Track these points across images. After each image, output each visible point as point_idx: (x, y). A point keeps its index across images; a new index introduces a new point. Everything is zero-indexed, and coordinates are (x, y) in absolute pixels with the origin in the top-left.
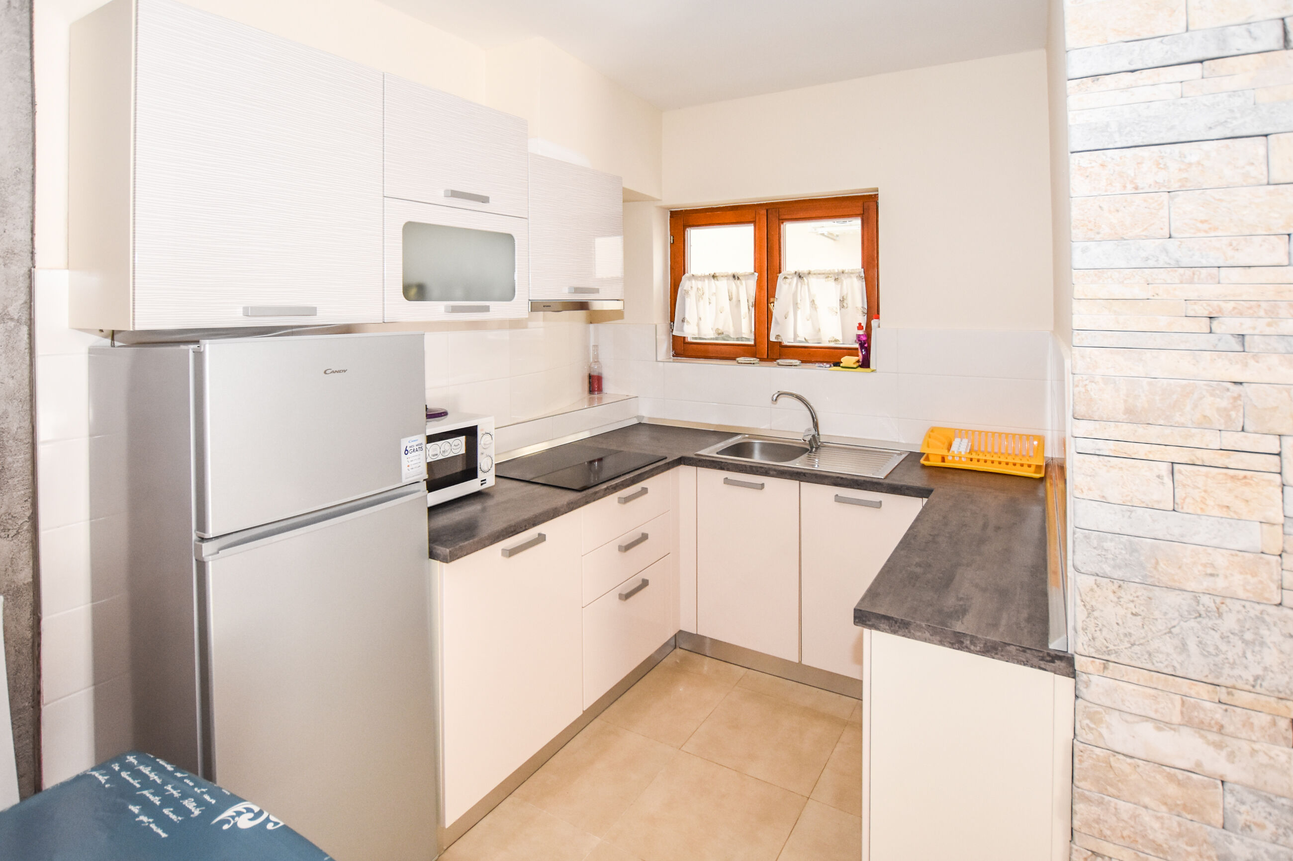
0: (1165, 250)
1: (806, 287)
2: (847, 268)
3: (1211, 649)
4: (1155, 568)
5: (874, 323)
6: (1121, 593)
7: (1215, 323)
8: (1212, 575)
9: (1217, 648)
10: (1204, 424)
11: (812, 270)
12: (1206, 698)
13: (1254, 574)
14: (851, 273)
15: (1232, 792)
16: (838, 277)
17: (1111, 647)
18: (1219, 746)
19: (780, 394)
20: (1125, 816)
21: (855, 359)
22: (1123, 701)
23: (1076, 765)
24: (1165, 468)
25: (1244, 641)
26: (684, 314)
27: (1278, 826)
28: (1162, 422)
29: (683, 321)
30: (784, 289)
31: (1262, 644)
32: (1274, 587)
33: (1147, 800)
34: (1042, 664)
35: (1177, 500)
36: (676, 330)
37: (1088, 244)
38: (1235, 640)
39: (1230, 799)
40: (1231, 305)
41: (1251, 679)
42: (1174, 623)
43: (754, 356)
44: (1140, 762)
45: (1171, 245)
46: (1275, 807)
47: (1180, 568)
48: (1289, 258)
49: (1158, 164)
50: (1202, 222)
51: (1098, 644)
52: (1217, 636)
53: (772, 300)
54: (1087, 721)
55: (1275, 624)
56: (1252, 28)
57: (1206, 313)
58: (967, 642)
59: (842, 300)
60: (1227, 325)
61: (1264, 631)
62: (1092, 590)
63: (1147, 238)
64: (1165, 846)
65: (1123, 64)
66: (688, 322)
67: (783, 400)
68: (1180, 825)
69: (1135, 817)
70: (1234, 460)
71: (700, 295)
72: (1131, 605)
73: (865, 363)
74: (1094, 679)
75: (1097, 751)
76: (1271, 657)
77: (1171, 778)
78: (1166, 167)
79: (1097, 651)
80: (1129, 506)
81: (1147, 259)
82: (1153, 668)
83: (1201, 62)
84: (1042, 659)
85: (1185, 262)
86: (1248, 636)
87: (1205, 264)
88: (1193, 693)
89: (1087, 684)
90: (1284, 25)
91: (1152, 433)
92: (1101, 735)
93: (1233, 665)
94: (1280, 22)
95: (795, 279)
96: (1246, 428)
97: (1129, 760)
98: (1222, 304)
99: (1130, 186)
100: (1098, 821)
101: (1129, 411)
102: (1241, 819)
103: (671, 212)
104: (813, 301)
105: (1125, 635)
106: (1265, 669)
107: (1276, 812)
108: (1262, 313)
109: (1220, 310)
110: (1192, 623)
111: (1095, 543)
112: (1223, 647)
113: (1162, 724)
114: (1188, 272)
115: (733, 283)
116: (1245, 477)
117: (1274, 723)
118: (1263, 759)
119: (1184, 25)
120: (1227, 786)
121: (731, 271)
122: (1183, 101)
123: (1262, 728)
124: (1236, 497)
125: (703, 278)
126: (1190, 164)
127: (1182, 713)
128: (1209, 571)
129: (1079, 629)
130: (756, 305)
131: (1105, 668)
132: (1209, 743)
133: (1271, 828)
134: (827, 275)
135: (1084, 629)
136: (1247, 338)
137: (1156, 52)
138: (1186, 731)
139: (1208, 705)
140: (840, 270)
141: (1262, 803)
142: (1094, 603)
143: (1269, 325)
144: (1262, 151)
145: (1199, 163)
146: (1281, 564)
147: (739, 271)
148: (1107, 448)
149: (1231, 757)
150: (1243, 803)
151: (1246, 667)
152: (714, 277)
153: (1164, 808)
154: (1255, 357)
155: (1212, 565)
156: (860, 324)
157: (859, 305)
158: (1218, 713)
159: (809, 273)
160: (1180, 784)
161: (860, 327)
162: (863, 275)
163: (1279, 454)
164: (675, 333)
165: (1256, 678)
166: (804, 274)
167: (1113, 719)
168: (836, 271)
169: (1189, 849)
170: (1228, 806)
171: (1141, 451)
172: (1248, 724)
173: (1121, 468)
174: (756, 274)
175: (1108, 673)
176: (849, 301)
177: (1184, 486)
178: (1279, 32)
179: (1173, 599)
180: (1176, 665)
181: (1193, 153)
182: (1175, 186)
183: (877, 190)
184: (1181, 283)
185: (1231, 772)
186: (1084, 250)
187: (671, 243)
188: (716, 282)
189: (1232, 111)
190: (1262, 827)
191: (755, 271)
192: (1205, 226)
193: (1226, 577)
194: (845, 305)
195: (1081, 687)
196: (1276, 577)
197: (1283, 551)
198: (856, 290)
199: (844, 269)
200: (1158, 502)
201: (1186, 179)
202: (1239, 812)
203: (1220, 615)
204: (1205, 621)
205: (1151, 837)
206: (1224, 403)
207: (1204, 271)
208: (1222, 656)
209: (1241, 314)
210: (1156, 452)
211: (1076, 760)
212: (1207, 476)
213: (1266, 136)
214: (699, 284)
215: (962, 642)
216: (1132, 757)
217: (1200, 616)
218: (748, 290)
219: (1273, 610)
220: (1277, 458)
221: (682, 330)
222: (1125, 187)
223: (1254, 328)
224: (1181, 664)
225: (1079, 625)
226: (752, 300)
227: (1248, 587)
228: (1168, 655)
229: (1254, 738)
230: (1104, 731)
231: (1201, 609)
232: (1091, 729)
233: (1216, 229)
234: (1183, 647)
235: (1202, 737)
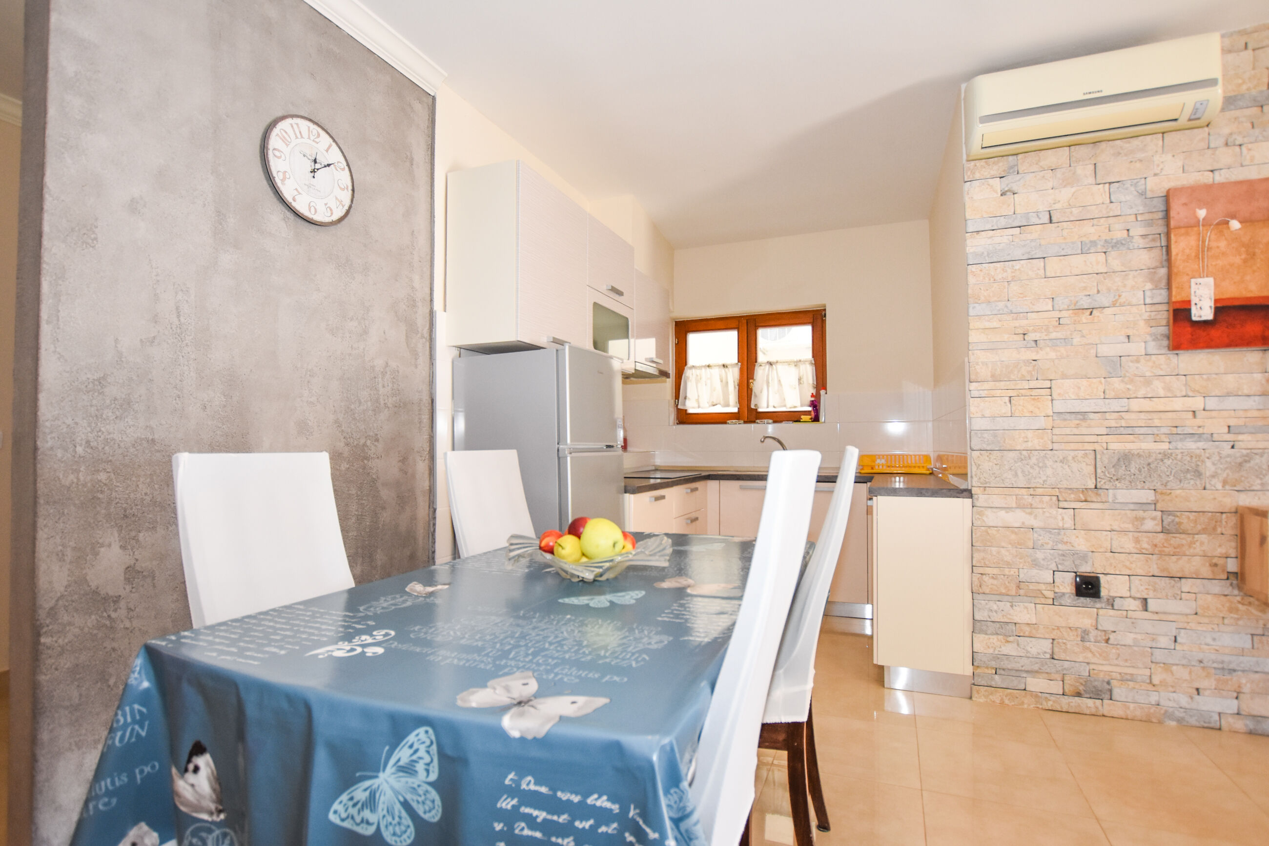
0: (1006, 307)
1: (775, 371)
2: (803, 358)
3: (1027, 473)
4: (1005, 443)
5: (822, 392)
6: (991, 456)
7: (1026, 336)
8: (1026, 442)
9: (1029, 471)
10: (1023, 379)
11: (779, 359)
12: (1025, 494)
13: (1042, 439)
14: (805, 361)
15: (1036, 532)
16: (797, 363)
17: (987, 480)
18: (1030, 514)
19: (766, 437)
20: (994, 553)
21: (810, 417)
22: (992, 502)
23: (973, 537)
24: (1007, 399)
25: (1039, 467)
26: (686, 393)
27: (1053, 542)
28: (1006, 379)
29: (685, 398)
30: (760, 373)
31: (1046, 467)
32: (1049, 442)
33: (1003, 544)
34: (958, 495)
35: (1013, 412)
36: (681, 405)
37: (975, 305)
38: (1035, 467)
39: (1036, 535)
40: (1032, 328)
41: (1042, 482)
42: (1012, 465)
43: (738, 419)
44: (1000, 528)
45: (1009, 304)
46: (1052, 534)
47: (1014, 440)
48: (1053, 308)
49: (1003, 270)
50: (1020, 294)
51: (982, 480)
52: (1029, 467)
53: (751, 381)
54: (978, 516)
55: (1050, 458)
56: (1039, 214)
57: (1022, 332)
58: (924, 492)
59: (800, 379)
60: (1031, 336)
61: (1046, 462)
62: (979, 457)
63: (999, 301)
64: (1011, 562)
65: (989, 227)
66: (689, 399)
67: (767, 440)
68: (1016, 551)
69: (999, 553)
70: (1034, 392)
71: (698, 380)
72: (995, 461)
73: (816, 419)
74: (980, 496)
75: (983, 528)
76: (1049, 472)
77: (1013, 532)
78: (1006, 271)
79: (981, 483)
80: (993, 417)
81: (999, 310)
82: (1004, 486)
83: (1020, 227)
84: (958, 493)
85: (1014, 311)
86: (1041, 465)
87: (1022, 311)
88: (1020, 493)
89: (977, 499)
90: (1050, 214)
91: (1002, 385)
92: (984, 521)
93: (1035, 478)
94: (1048, 212)
95: (767, 366)
96: (1038, 378)
97: (995, 529)
98: (1028, 328)
99: (992, 279)
100: (983, 559)
101: (993, 376)
102: (1040, 543)
103: (676, 322)
104: (780, 381)
105: (993, 474)
106: (1047, 477)
107: (1053, 536)
108: (1043, 331)
109: (1028, 330)
110: (1019, 464)
111: (980, 435)
112: (1031, 471)
113: (1008, 509)
114: (1016, 315)
115: (723, 370)
116: (1038, 399)
117: (1051, 500)
118: (1047, 514)
119: (1013, 211)
120: (1034, 530)
121: (721, 363)
122: (1013, 243)
123: (1047, 502)
124: (1035, 407)
125: (701, 367)
126: (1016, 270)
127: (1016, 503)
128: (1025, 440)
129: (973, 475)
130: (740, 385)
131: (985, 490)
132: (1027, 513)
133: (1051, 543)
134: (789, 363)
135: (976, 475)
136: (1038, 342)
137: (1003, 222)
138: (1018, 511)
139: (1026, 497)
140: (798, 359)
141: (1048, 534)
142: (979, 463)
143: (1046, 335)
144: (1042, 264)
145: (1019, 269)
146: (1052, 433)
147: (727, 362)
148: (983, 394)
149: (1036, 517)
150: (1040, 536)
151: (1040, 478)
152: (709, 366)
153: (1010, 546)
154: (1041, 349)
155: (1027, 438)
156: (812, 394)
157: (811, 381)
158: (1030, 499)
159: (777, 362)
160: (1016, 533)
161: (812, 396)
162: (813, 362)
163: (1050, 388)
164: (679, 407)
165: (1044, 481)
166: (773, 363)
167: (989, 512)
168: (795, 360)
169: (1021, 561)
170: (1035, 538)
171: (998, 393)
172: (1041, 502)
173: (990, 402)
174: (740, 364)
175: (986, 492)
176: (804, 380)
177: (1015, 405)
178: (1048, 216)
179: (1012, 454)
180: (1013, 482)
181: (1017, 265)
182: (1010, 279)
183: (825, 306)
184: (1013, 320)
185: (1036, 523)
186: (974, 308)
187: (676, 344)
188: (711, 370)
189: (1032, 248)
190: (1047, 544)
191: (738, 362)
192: (1022, 296)
193: (1032, 441)
194: (802, 382)
195: (975, 501)
196: (1050, 438)
197: (1053, 427)
198: (808, 372)
199: (800, 359)
200: (1005, 413)
201: (1014, 276)
202: (1039, 540)
203: (1030, 458)
204: (1024, 462)
205: (1005, 560)
206: (1030, 368)
207: (1021, 314)
208: (1031, 475)
209: (1035, 331)
210: (1004, 393)
211: (973, 534)
212: (1023, 400)
213: (1044, 258)
214: (698, 372)
215: (922, 493)
216: (997, 527)
217: (1022, 460)
218: (733, 375)
219: (1049, 452)
220: (1049, 390)
221: (684, 404)
222: (990, 280)
223: (1040, 337)
224: (1015, 482)
225: (974, 473)
226: (737, 382)
227: (1040, 444)
228: (1010, 479)
229: (1044, 507)
230: (985, 518)
231: (1023, 457)
232: (979, 519)
233: (1026, 297)
234: (1016, 475)
235: (1024, 511)
